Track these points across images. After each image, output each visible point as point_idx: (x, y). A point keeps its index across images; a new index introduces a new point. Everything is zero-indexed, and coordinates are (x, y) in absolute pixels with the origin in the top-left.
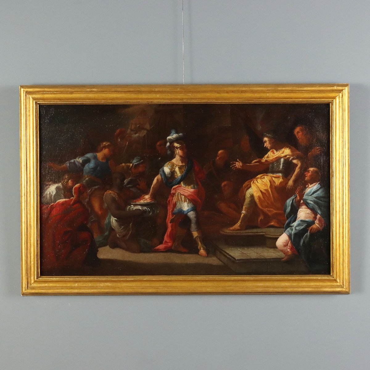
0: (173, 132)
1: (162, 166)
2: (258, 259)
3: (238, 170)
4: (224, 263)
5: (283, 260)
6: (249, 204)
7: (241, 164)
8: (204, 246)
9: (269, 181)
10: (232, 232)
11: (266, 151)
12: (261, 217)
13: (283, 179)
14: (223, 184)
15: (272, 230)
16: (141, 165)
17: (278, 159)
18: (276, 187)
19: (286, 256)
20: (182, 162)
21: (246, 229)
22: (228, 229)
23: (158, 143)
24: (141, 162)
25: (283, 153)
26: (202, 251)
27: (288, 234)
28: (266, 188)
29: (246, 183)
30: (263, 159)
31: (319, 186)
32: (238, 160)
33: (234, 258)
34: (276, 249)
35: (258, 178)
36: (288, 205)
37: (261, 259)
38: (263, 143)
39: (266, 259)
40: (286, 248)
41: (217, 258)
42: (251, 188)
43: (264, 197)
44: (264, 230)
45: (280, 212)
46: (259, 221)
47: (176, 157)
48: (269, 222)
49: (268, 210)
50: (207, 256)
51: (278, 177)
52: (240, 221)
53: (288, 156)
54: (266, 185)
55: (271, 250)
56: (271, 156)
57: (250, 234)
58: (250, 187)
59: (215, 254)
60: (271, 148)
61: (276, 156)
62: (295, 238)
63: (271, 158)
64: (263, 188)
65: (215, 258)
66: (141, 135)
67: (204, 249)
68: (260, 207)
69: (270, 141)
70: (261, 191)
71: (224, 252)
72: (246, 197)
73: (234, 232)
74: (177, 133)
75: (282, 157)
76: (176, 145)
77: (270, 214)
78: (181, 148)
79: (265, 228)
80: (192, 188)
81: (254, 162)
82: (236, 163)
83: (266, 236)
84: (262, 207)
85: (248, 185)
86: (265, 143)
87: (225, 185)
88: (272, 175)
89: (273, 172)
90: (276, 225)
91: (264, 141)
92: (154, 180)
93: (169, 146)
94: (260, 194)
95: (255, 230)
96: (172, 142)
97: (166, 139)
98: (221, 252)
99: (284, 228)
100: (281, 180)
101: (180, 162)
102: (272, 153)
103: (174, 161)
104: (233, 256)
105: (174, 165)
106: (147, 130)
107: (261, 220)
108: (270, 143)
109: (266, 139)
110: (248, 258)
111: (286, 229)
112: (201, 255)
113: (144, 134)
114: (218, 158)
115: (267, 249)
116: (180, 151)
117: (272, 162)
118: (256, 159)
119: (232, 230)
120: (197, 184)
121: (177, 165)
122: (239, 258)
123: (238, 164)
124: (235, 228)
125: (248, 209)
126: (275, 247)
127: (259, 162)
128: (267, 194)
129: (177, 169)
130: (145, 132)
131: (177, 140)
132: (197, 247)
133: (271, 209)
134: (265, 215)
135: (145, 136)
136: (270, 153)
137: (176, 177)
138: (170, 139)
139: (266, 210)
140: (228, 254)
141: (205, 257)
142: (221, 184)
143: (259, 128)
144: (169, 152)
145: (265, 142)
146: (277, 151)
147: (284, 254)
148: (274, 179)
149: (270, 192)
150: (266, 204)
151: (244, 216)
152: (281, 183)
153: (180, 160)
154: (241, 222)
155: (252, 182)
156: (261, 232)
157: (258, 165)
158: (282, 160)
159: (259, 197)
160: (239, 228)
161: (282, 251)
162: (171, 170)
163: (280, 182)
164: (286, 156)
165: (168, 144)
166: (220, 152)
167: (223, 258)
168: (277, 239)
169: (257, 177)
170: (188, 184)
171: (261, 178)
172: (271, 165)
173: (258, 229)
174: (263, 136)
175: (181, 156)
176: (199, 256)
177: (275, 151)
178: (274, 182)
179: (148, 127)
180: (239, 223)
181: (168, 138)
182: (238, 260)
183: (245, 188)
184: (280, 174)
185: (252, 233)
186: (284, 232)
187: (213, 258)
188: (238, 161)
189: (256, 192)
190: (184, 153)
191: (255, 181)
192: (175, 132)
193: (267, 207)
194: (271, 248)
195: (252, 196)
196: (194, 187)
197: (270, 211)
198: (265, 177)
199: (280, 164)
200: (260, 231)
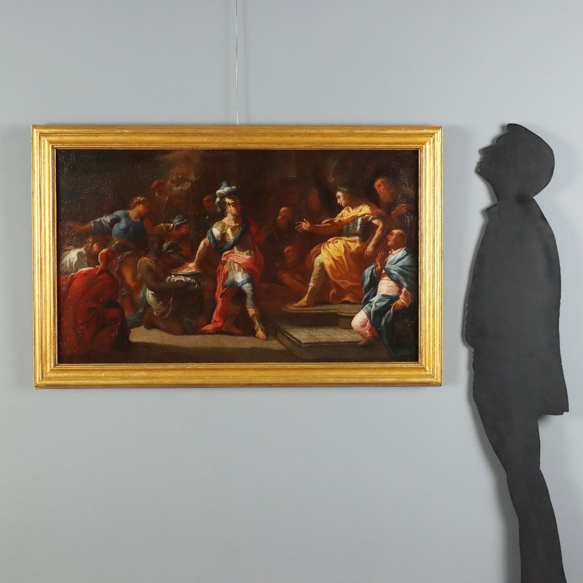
0: (224, 184)
1: (210, 227)
2: (329, 343)
3: (305, 232)
4: (287, 348)
5: (361, 343)
6: (318, 274)
7: (308, 225)
8: (262, 327)
9: (342, 246)
10: (297, 309)
11: (340, 208)
12: (333, 291)
13: (360, 243)
14: (286, 250)
15: (347, 306)
16: (184, 226)
17: (354, 219)
18: (351, 254)
19: (364, 338)
20: (235, 223)
21: (315, 305)
22: (292, 305)
23: (206, 199)
24: (184, 221)
25: (360, 211)
26: (260, 333)
27: (366, 312)
28: (339, 255)
29: (315, 249)
30: (336, 219)
31: (405, 253)
32: (305, 219)
33: (300, 342)
34: (351, 330)
35: (330, 242)
36: (366, 276)
37: (332, 343)
38: (336, 199)
39: (339, 342)
40: (363, 329)
41: (278, 341)
42: (320, 255)
43: (336, 267)
44: (337, 306)
45: (356, 284)
46: (331, 295)
47: (228, 216)
48: (343, 297)
49: (341, 282)
50: (267, 339)
51: (355, 241)
52: (307, 295)
53: (366, 215)
54: (339, 251)
55: (346, 332)
56: (346, 215)
57: (319, 311)
58: (320, 253)
59: (275, 337)
60: (346, 205)
61: (352, 215)
62: (376, 317)
63: (345, 218)
64: (335, 255)
65: (276, 342)
66: (183, 188)
67: (262, 330)
68: (332, 278)
69: (344, 196)
70: (333, 258)
71: (286, 334)
72: (314, 266)
73: (301, 309)
74: (228, 185)
75: (359, 217)
76: (228, 200)
77: (344, 287)
78: (234, 205)
79: (339, 304)
80: (247, 254)
81: (324, 222)
82: (302, 224)
83: (339, 314)
84: (335, 278)
85: (316, 251)
86: (338, 199)
87: (288, 252)
88: (347, 238)
89: (348, 235)
90: (352, 300)
91: (337, 196)
92: (199, 244)
93: (219, 203)
94: (332, 262)
95: (325, 307)
96: (223, 197)
97: (216, 193)
98: (283, 334)
99: (361, 304)
100: (358, 245)
101: (233, 222)
102: (347, 211)
103: (225, 220)
104: (298, 338)
105: (225, 226)
106: (192, 182)
107: (333, 295)
108: (344, 199)
109: (339, 194)
110: (317, 341)
111: (364, 306)
112: (259, 338)
113: (188, 187)
114: (280, 217)
115: (340, 330)
116: (232, 208)
117: (347, 223)
118: (326, 219)
119: (297, 307)
120: (254, 250)
121: (229, 226)
122: (305, 342)
123: (305, 225)
124: (301, 304)
125: (317, 281)
126: (350, 328)
127: (331, 222)
128: (340, 262)
129: (229, 231)
130: (190, 184)
131: (229, 195)
132: (254, 327)
133: (345, 281)
134: (338, 287)
135: (189, 189)
136: (344, 211)
137: (228, 240)
138: (220, 194)
139: (339, 282)
140: (292, 336)
141: (263, 340)
142: (284, 250)
143: (332, 180)
144: (219, 210)
145: (339, 197)
146: (353, 209)
147: (361, 336)
148: (349, 243)
149: (345, 261)
150: (340, 274)
151: (312, 289)
152: (358, 248)
153: (233, 219)
154: (308, 298)
155: (322, 247)
156: (333, 310)
157: (329, 225)
158: (359, 220)
159: (331, 266)
160: (305, 304)
161: (359, 332)
162: (221, 231)
163: (356, 247)
164: (364, 215)
165: (218, 199)
166: (282, 210)
167: (286, 341)
168: (353, 317)
169: (328, 241)
170: (242, 249)
171: (333, 242)
172: (345, 227)
173: (329, 306)
174: (337, 190)
175: (234, 215)
176: (256, 339)
177: (351, 209)
178: (350, 247)
179: (193, 178)
180: (305, 299)
181: (219, 191)
182: (304, 344)
183: (313, 254)
184: (357, 238)
185: (322, 310)
186: (362, 309)
187: (273, 341)
188: (304, 222)
189: (327, 260)
190: (237, 211)
191: (326, 247)
192: (226, 185)
193: (340, 278)
194: (345, 329)
195: (322, 265)
196: (250, 252)
197: (344, 283)
198: (339, 241)
199: (357, 226)
200: (332, 308)
